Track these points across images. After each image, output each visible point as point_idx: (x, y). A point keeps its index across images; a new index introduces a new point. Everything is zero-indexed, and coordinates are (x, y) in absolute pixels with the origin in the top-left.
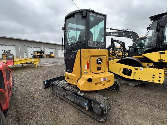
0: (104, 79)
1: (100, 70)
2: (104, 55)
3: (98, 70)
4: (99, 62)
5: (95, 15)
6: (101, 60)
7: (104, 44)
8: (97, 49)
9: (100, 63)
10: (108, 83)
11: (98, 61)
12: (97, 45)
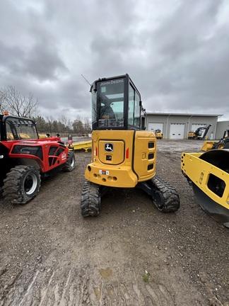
0: (104, 172)
1: (110, 160)
2: (120, 138)
3: (107, 159)
4: (108, 148)
5: (108, 83)
6: (111, 145)
7: (123, 122)
8: (107, 131)
9: (109, 150)
10: (112, 180)
11: (106, 147)
12: (111, 124)
